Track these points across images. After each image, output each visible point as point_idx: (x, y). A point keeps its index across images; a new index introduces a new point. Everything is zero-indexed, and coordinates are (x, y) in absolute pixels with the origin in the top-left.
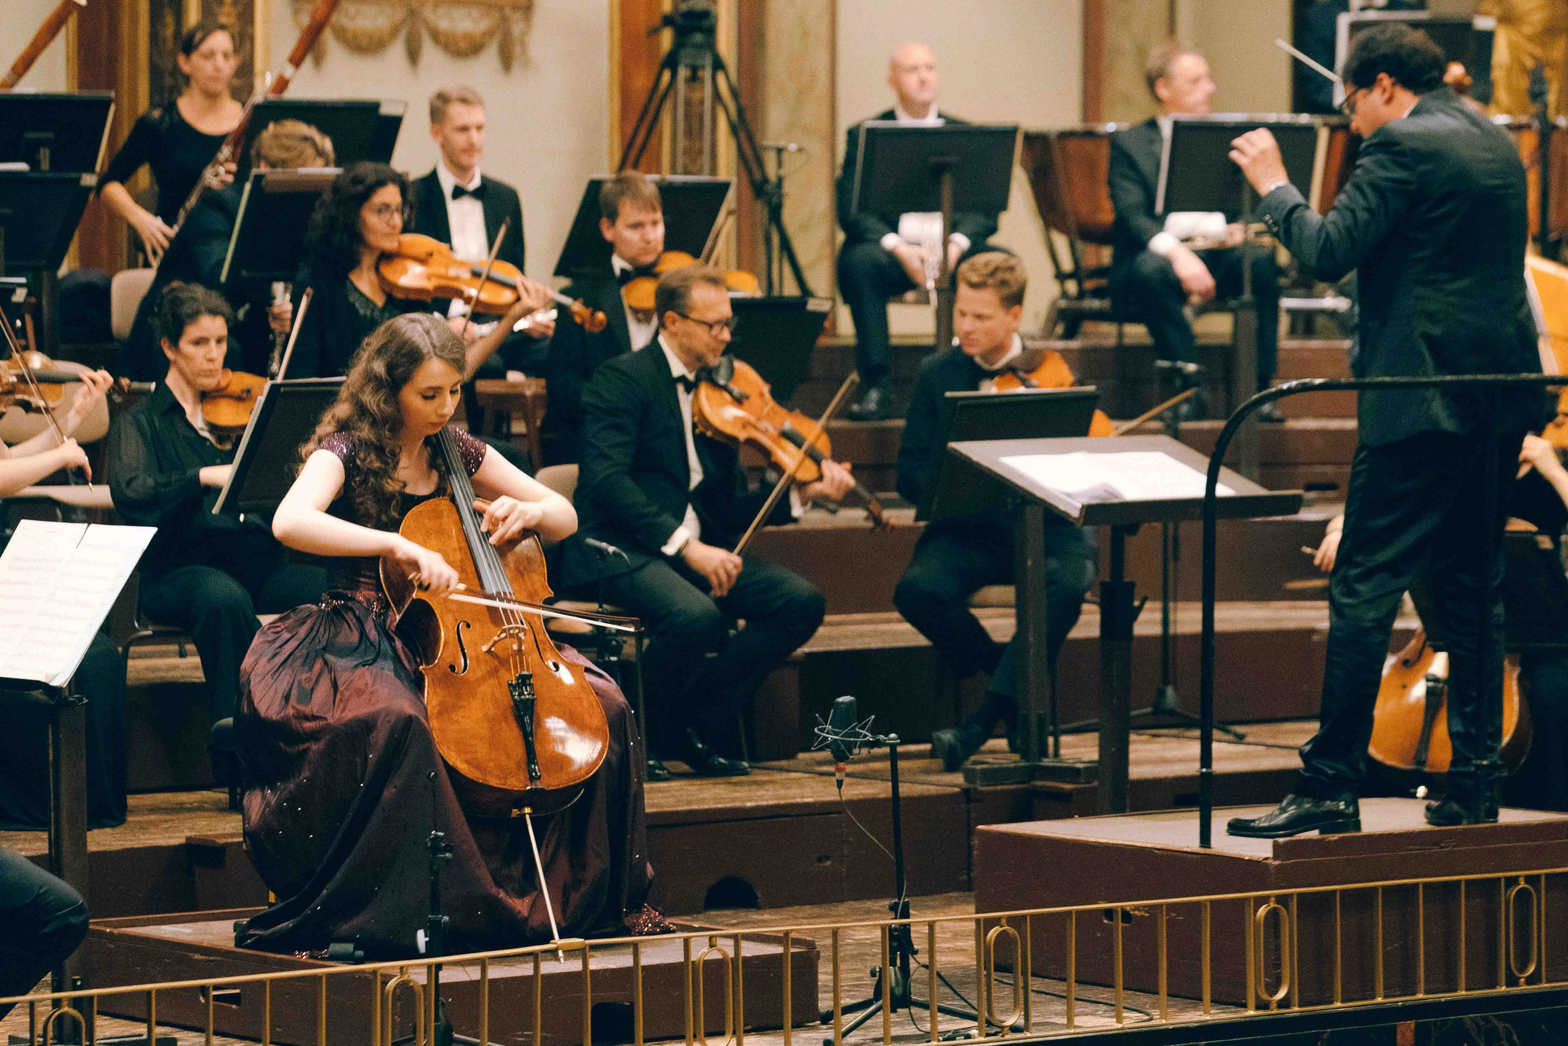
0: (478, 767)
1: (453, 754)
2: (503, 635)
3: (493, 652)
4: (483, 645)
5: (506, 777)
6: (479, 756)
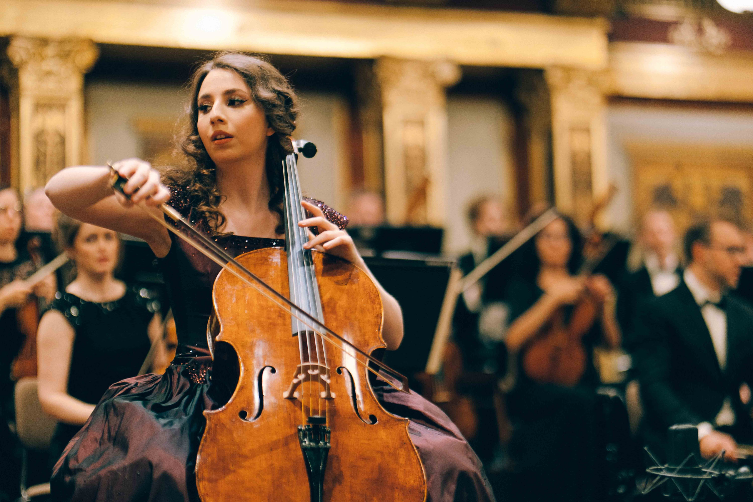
2: (301, 377)
3: (296, 398)
4: (286, 390)
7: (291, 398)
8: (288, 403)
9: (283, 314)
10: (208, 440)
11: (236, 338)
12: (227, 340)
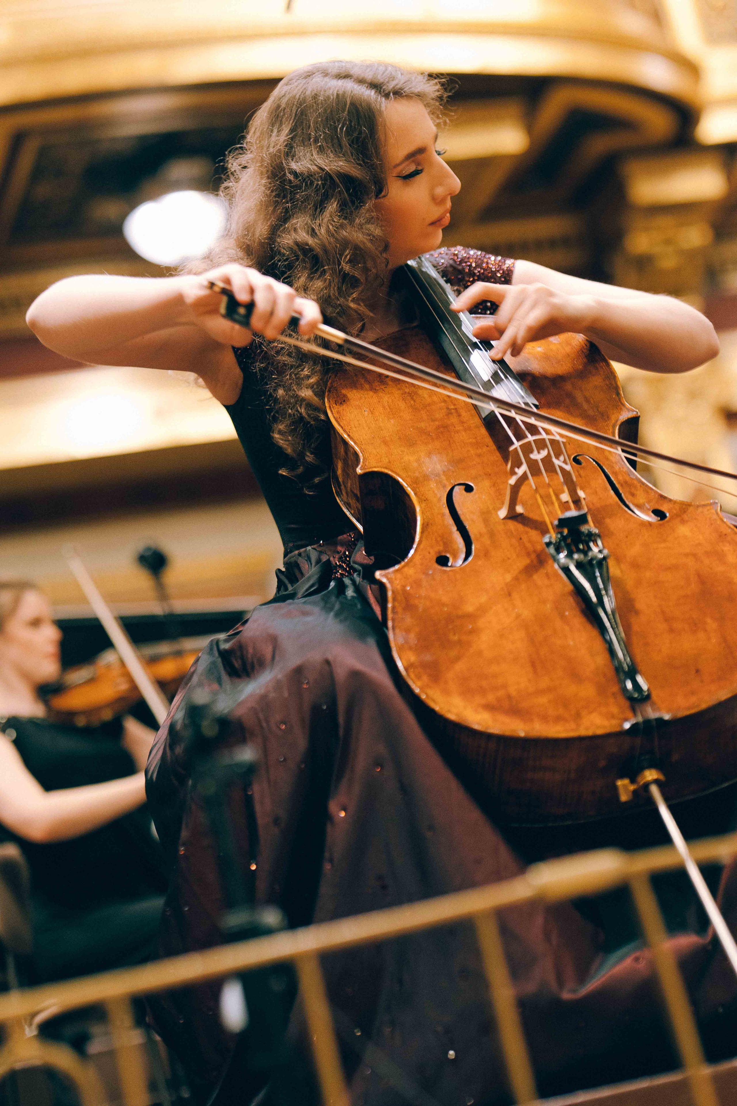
0: (515, 711)
2: (522, 470)
3: (521, 515)
4: (500, 508)
5: (578, 716)
6: (513, 691)
7: (513, 516)
8: (511, 525)
9: (453, 409)
10: (400, 610)
11: (390, 462)
12: (375, 467)
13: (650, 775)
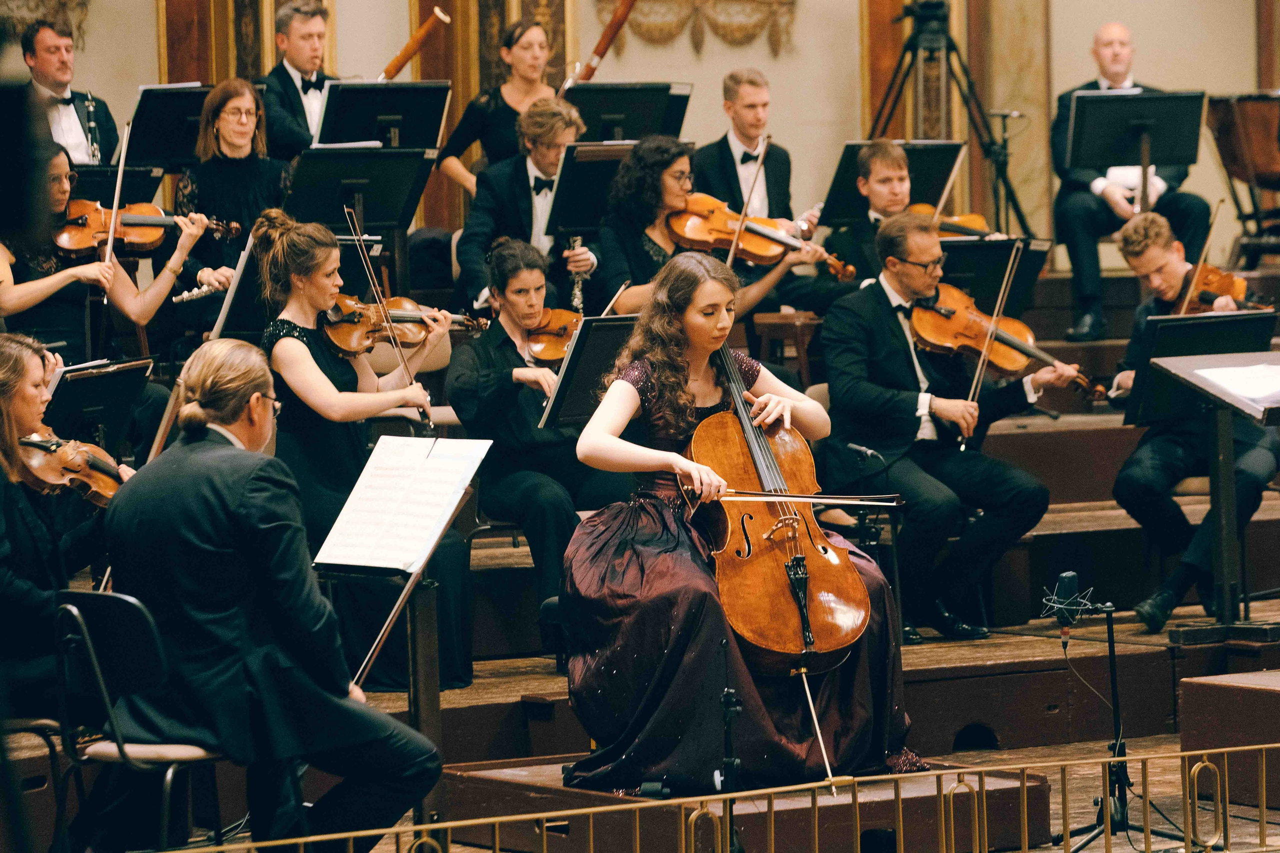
0: (761, 635)
1: (741, 625)
2: (780, 525)
3: (772, 539)
4: (764, 533)
5: (785, 643)
6: (762, 625)
7: (769, 539)
8: (768, 543)
10: (721, 574)
13: (803, 670)
